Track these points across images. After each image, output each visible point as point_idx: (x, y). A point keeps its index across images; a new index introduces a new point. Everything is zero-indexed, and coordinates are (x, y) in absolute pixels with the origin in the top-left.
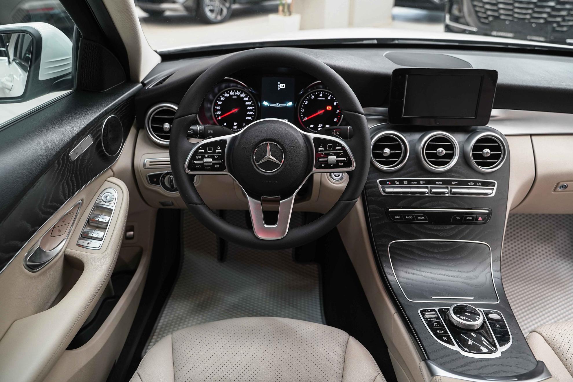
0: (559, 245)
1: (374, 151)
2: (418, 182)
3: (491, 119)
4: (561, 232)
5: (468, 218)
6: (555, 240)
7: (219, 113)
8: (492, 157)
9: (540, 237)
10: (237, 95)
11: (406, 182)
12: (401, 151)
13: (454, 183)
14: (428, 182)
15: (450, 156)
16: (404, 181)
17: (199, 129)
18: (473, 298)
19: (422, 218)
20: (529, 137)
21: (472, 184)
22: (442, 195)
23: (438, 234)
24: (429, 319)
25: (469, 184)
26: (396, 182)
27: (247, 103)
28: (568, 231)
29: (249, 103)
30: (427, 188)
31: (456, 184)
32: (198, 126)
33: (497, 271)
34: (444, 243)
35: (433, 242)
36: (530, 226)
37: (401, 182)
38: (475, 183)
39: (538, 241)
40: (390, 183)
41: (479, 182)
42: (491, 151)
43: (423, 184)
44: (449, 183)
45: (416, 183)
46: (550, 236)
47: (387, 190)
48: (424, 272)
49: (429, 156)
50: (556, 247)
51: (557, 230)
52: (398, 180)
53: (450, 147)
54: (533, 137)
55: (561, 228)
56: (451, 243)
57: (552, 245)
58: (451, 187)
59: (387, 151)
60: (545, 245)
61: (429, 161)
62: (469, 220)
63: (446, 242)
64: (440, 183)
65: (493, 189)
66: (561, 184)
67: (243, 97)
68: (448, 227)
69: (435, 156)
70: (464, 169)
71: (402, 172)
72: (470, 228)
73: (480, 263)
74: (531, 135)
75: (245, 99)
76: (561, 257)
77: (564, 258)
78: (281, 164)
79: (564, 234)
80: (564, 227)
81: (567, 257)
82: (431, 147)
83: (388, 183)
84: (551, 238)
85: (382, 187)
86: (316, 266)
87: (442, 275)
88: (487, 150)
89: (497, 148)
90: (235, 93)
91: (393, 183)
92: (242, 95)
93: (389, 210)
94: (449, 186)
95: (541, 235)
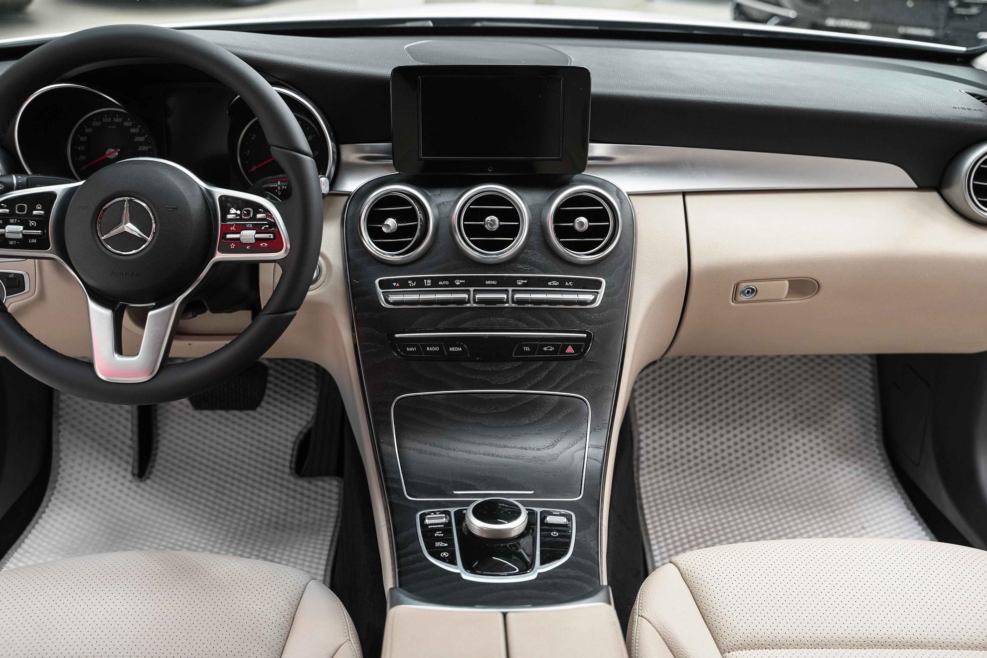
0: (837, 434)
1: (369, 225)
2: (451, 281)
3: (589, 162)
4: (842, 407)
5: (545, 349)
6: (829, 422)
7: (83, 158)
8: (591, 231)
9: (800, 418)
10: (116, 123)
11: (429, 281)
12: (416, 223)
13: (520, 283)
14: (470, 282)
15: (514, 232)
16: (425, 281)
17: (15, 182)
18: (532, 492)
19: (458, 349)
20: (680, 197)
21: (556, 284)
22: (498, 305)
23: (488, 379)
24: (429, 527)
25: (550, 283)
26: (410, 282)
27: (137, 139)
28: (854, 403)
29: (142, 139)
30: (468, 292)
31: (524, 285)
32: (14, 177)
33: (598, 447)
34: (498, 396)
35: (478, 396)
36: (780, 395)
37: (420, 283)
38: (562, 283)
39: (796, 426)
40: (398, 285)
41: (569, 280)
42: (589, 221)
43: (461, 285)
44: (512, 282)
45: (447, 283)
46: (821, 415)
47: (392, 298)
48: (454, 450)
49: (471, 231)
50: (831, 437)
51: (835, 403)
52: (413, 279)
53: (513, 214)
54: (688, 198)
55: (841, 399)
56: (512, 396)
57: (823, 433)
58: (513, 290)
59: (391, 222)
60: (810, 433)
61: (470, 241)
62: (549, 352)
63: (502, 395)
64: (493, 282)
65: (598, 292)
66: (743, 286)
67: (129, 128)
68: (507, 366)
69: (482, 231)
70: (538, 257)
71: (423, 263)
72: (551, 368)
73: (566, 434)
74: (684, 194)
75: (133, 130)
76: (840, 456)
77: (847, 459)
78: (149, 239)
79: (848, 411)
80: (847, 395)
81: (853, 456)
82: (474, 214)
83: (394, 284)
84: (822, 418)
85: (383, 292)
86: (335, 483)
87: (489, 455)
88: (583, 219)
89: (602, 215)
90: (112, 120)
91: (404, 284)
92: (126, 124)
93: (397, 335)
94: (510, 289)
95: (801, 414)
